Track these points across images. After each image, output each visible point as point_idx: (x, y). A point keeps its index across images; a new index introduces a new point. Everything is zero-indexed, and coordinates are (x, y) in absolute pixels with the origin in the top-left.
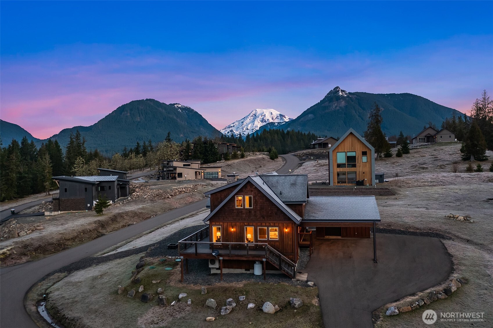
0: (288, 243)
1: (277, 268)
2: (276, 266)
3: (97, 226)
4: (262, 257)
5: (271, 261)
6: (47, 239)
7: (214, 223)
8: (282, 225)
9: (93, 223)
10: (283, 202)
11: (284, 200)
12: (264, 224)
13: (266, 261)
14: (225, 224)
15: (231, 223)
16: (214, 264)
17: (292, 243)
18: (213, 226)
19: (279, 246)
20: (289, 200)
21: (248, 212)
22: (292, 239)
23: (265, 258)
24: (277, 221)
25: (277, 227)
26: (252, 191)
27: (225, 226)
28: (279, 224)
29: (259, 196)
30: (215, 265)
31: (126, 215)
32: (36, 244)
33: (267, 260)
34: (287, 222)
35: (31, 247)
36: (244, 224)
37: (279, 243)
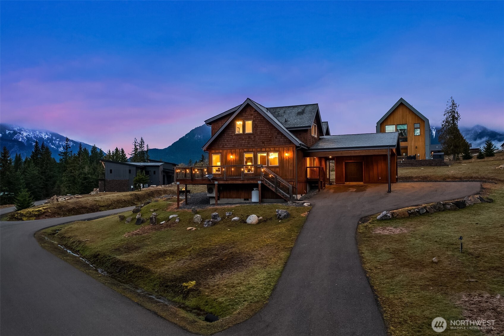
0: (289, 168)
1: (273, 190)
2: (272, 189)
3: (132, 198)
4: (257, 179)
5: (266, 183)
6: (82, 203)
7: (213, 151)
8: (283, 149)
9: (129, 195)
10: (287, 128)
11: (287, 126)
12: (264, 150)
13: (262, 184)
14: (225, 152)
15: (230, 150)
16: (212, 192)
17: (292, 168)
18: (212, 155)
19: (279, 172)
20: (293, 126)
21: (248, 137)
22: (292, 165)
23: (260, 180)
24: (277, 145)
25: (278, 152)
26: (252, 115)
27: (224, 153)
28: (279, 149)
29: (258, 120)
30: (213, 194)
31: (164, 192)
32: (71, 206)
33: (262, 182)
34: (287, 146)
35: (65, 209)
36: (244, 150)
37: (279, 170)
